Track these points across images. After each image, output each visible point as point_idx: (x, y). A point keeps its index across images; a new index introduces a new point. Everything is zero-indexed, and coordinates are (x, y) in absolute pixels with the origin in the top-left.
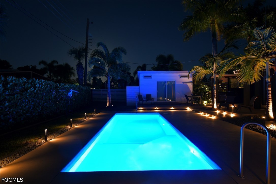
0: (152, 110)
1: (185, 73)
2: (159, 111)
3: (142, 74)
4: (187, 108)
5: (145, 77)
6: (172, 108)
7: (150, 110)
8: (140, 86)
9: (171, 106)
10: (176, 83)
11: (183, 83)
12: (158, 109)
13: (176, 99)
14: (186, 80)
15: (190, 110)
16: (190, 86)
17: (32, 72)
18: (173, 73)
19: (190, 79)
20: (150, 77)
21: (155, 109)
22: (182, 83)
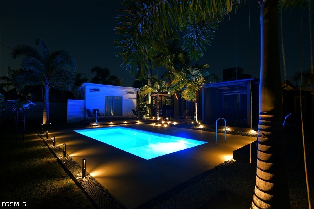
0: (106, 125)
1: (131, 90)
2: (114, 125)
3: (88, 87)
4: (137, 122)
5: (93, 90)
6: (125, 122)
7: (104, 125)
8: (86, 100)
9: (125, 121)
10: (123, 99)
11: (129, 99)
12: (112, 123)
13: (123, 114)
14: (131, 96)
15: (140, 123)
16: (135, 101)
18: (121, 88)
19: (135, 96)
20: (98, 90)
21: (110, 124)
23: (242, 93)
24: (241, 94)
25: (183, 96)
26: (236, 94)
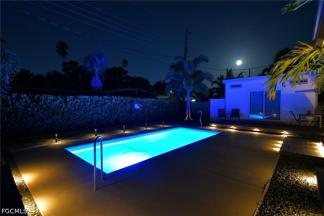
0: (227, 128)
2: (237, 131)
3: (228, 84)
4: (283, 133)
5: (232, 86)
6: (256, 129)
8: (226, 98)
10: (282, 93)
11: (296, 92)
12: (235, 128)
13: (281, 117)
14: (304, 87)
16: (312, 96)
17: (137, 89)
20: (240, 86)
21: (232, 128)
22: (294, 93)
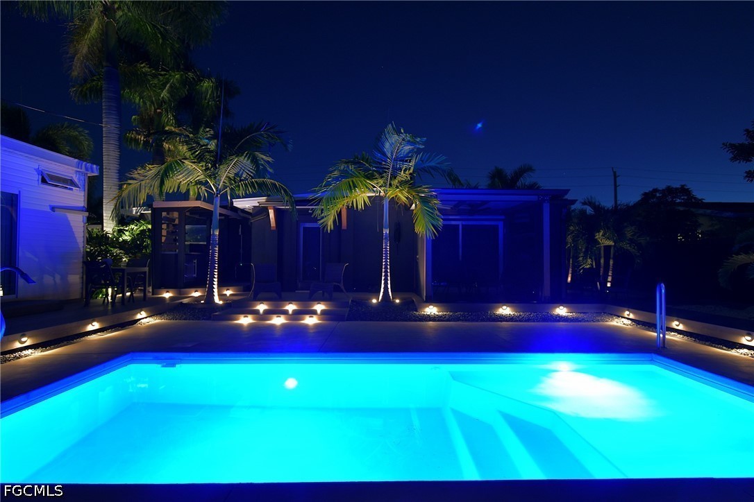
1: (63, 166)
10: (23, 206)
11: (53, 208)
15: (153, 321)
23: (464, 223)
24: (463, 225)
25: (323, 218)
26: (453, 223)
